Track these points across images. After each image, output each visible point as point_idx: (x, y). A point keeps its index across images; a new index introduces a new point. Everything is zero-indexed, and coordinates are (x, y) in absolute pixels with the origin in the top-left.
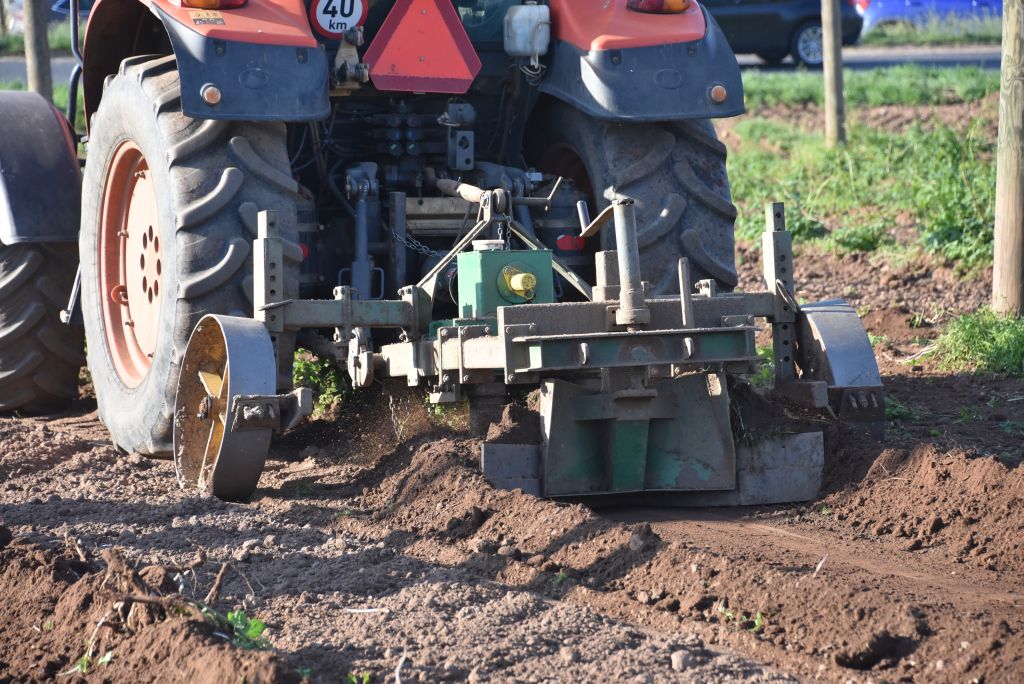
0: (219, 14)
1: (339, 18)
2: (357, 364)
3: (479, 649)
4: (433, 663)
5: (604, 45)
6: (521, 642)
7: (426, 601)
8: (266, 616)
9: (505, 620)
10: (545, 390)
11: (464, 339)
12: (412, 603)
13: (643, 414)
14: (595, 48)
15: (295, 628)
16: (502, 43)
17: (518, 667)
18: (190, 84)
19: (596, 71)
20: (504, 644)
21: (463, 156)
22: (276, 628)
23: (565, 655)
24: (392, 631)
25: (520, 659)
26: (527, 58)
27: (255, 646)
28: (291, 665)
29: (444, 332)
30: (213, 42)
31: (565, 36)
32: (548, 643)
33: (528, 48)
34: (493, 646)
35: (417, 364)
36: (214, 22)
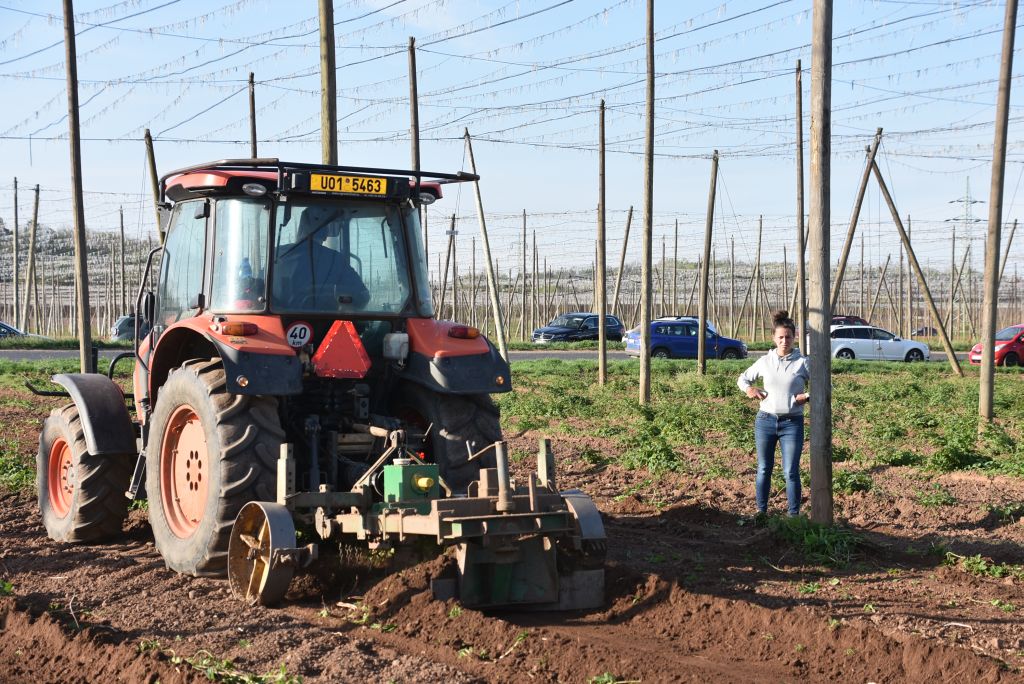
0: (244, 339)
1: (298, 339)
2: (324, 526)
3: (107, 592)
4: (86, 599)
5: (442, 355)
6: (125, 589)
7: (85, 573)
8: (13, 581)
9: (119, 580)
10: (460, 548)
11: (403, 516)
12: (78, 575)
13: (510, 560)
14: (437, 355)
15: (26, 586)
16: (382, 352)
17: (123, 599)
18: (231, 377)
19: (438, 368)
20: (118, 590)
21: (363, 412)
22: (18, 586)
23: (144, 594)
24: (69, 586)
25: (125, 596)
26: (397, 361)
27: (8, 594)
28: (23, 601)
29: (387, 511)
30: (242, 353)
31: (416, 349)
32: (137, 589)
33: (398, 355)
34: (113, 591)
35: (365, 527)
36: (242, 343)
